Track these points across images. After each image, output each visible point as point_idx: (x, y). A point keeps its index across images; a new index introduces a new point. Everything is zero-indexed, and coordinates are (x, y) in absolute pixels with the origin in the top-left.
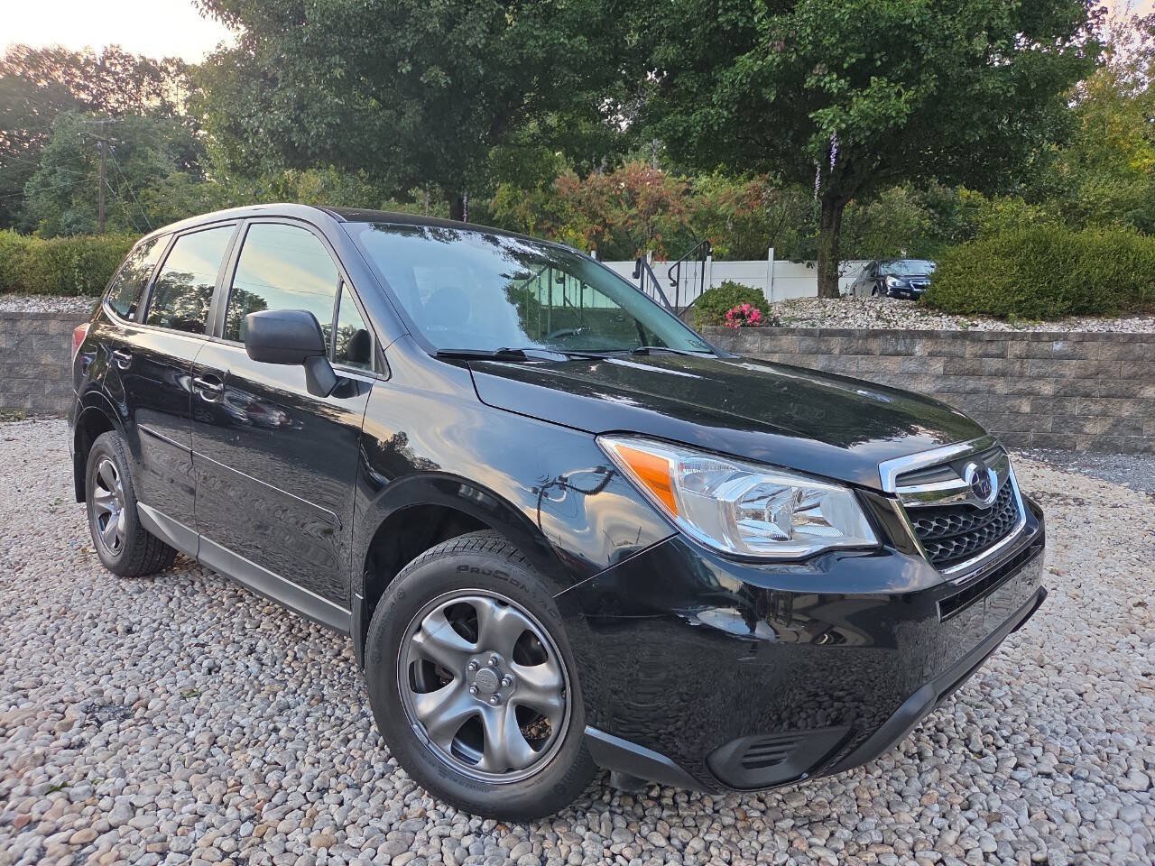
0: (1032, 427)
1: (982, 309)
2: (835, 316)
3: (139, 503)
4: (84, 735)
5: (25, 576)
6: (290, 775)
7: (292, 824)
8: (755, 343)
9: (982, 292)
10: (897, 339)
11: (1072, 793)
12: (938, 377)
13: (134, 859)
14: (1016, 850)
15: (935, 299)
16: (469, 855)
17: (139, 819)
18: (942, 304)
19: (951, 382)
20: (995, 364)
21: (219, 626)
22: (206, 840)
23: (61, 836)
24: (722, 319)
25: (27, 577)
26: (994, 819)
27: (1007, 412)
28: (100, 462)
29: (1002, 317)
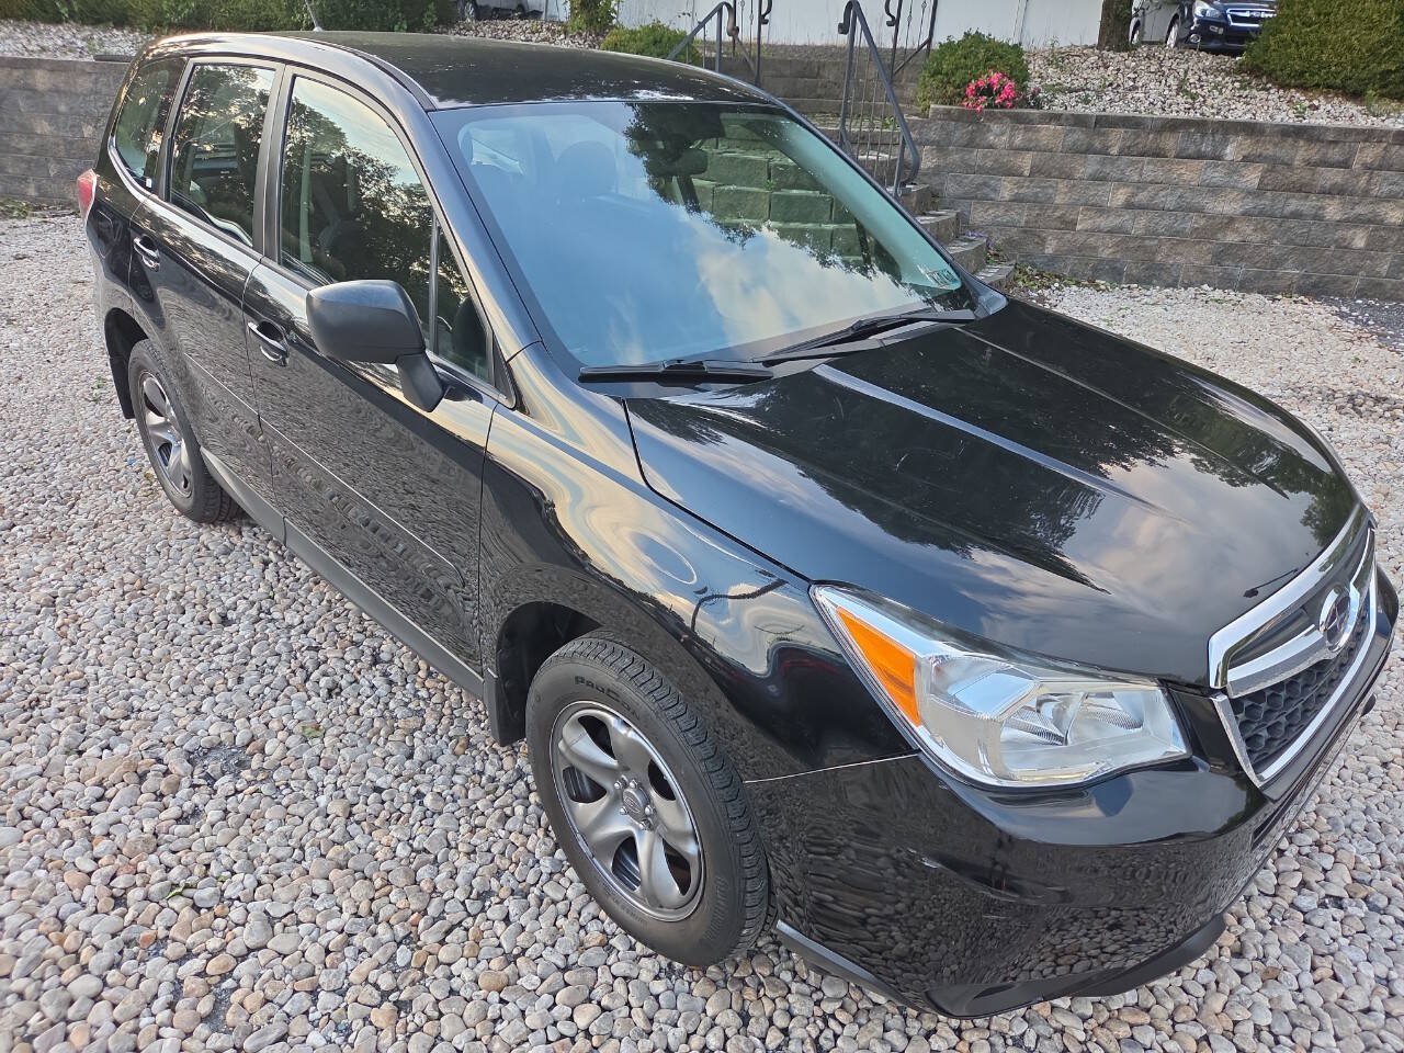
0: (1361, 268)
1: (1331, 81)
2: (1118, 85)
3: (203, 449)
4: (196, 799)
5: (81, 519)
6: (445, 870)
7: (455, 951)
8: (1003, 134)
9: (1337, 55)
10: (1204, 135)
11: (1364, 932)
12: (1249, 193)
13: (282, 1002)
14: (1294, 1026)
15: (1265, 61)
16: (660, 1008)
17: (280, 942)
18: (1274, 70)
19: (1265, 202)
20: (1333, 176)
21: (330, 616)
22: (360, 974)
23: (195, 964)
24: (959, 95)
25: (85, 521)
26: (1271, 976)
27: (1332, 248)
28: (142, 379)
29: (1356, 96)
